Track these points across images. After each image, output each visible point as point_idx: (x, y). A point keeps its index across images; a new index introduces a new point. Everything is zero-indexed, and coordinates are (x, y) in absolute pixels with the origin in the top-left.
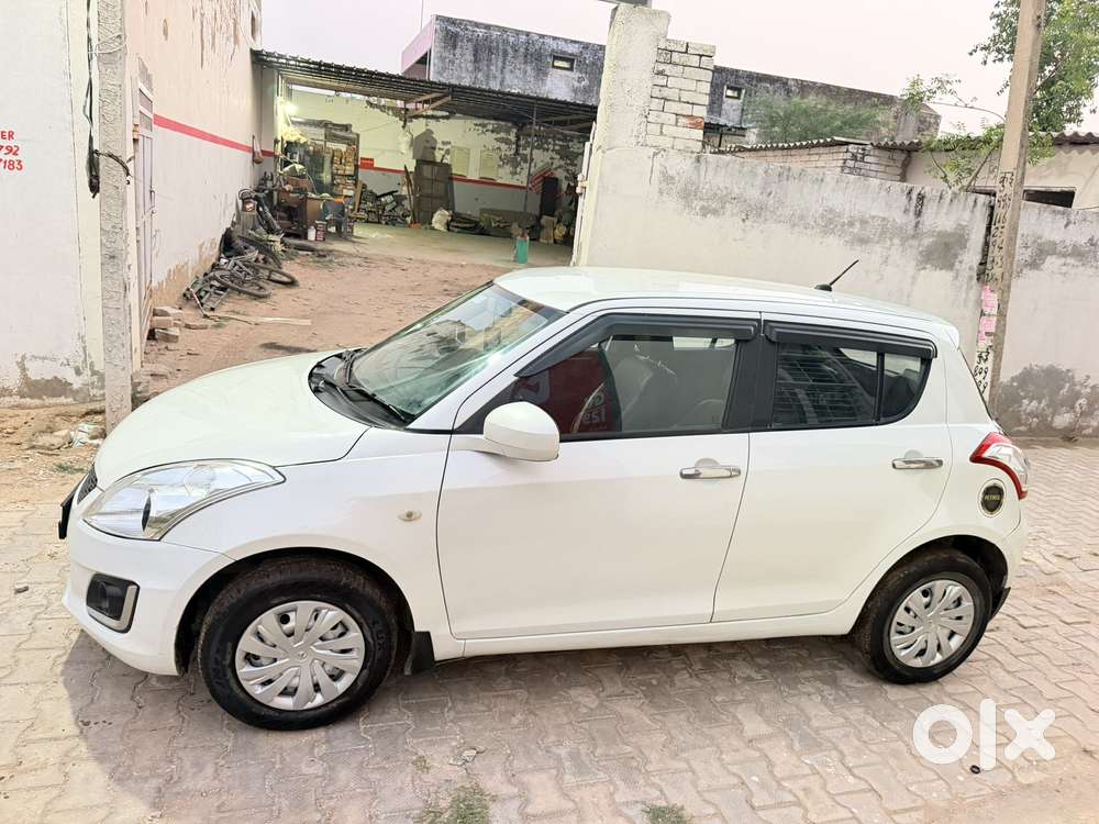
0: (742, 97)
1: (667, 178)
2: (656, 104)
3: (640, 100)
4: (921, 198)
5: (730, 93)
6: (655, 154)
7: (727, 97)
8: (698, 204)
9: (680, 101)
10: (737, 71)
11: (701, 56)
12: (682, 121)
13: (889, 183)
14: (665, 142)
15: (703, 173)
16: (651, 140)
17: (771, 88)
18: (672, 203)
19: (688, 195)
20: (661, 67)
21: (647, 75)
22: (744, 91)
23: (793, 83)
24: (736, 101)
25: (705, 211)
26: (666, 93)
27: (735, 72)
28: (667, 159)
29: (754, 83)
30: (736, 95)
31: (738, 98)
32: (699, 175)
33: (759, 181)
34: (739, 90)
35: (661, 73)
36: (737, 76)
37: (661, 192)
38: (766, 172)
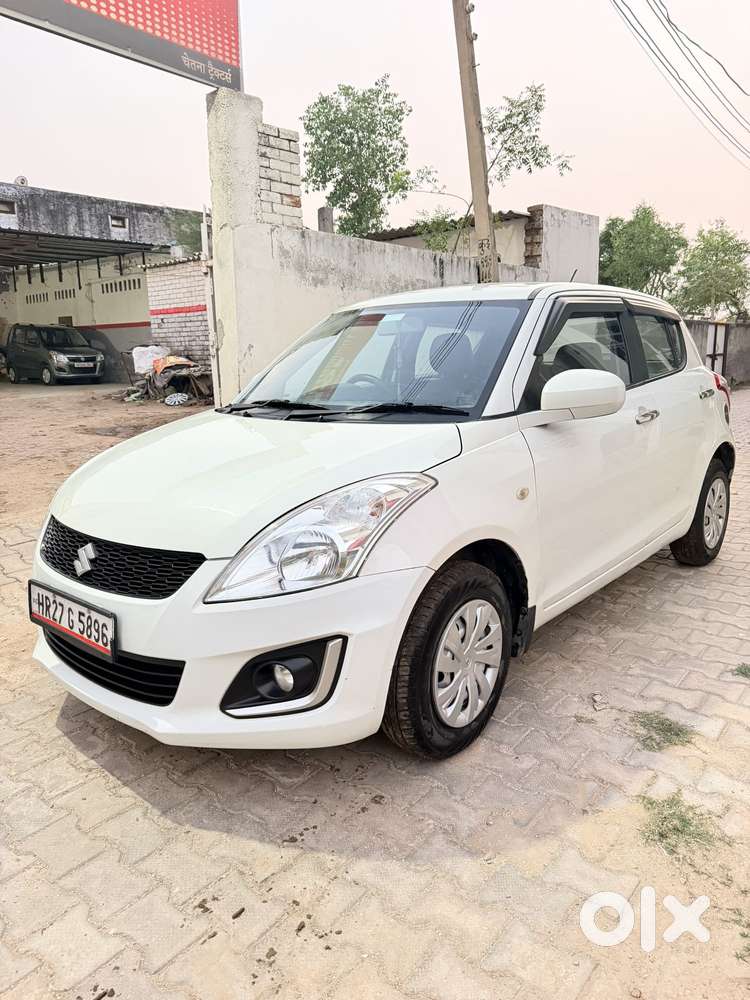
0: (127, 224)
1: (285, 253)
2: (264, 184)
3: (253, 181)
4: (442, 262)
5: (114, 222)
6: (272, 230)
7: (113, 226)
8: (310, 275)
9: (281, 182)
10: (117, 202)
11: (290, 141)
12: (286, 199)
13: (422, 252)
14: (277, 219)
15: (308, 248)
16: (267, 217)
17: (150, 217)
18: (292, 275)
19: (301, 267)
20: (264, 150)
21: (255, 157)
22: (127, 220)
23: (168, 211)
24: (121, 230)
25: (316, 282)
26: (270, 174)
27: (114, 203)
28: (281, 235)
29: (134, 212)
30: (120, 224)
31: (124, 227)
32: (306, 250)
33: (346, 254)
34: (122, 220)
35: (263, 155)
36: (118, 207)
37: (282, 265)
38: (349, 245)
